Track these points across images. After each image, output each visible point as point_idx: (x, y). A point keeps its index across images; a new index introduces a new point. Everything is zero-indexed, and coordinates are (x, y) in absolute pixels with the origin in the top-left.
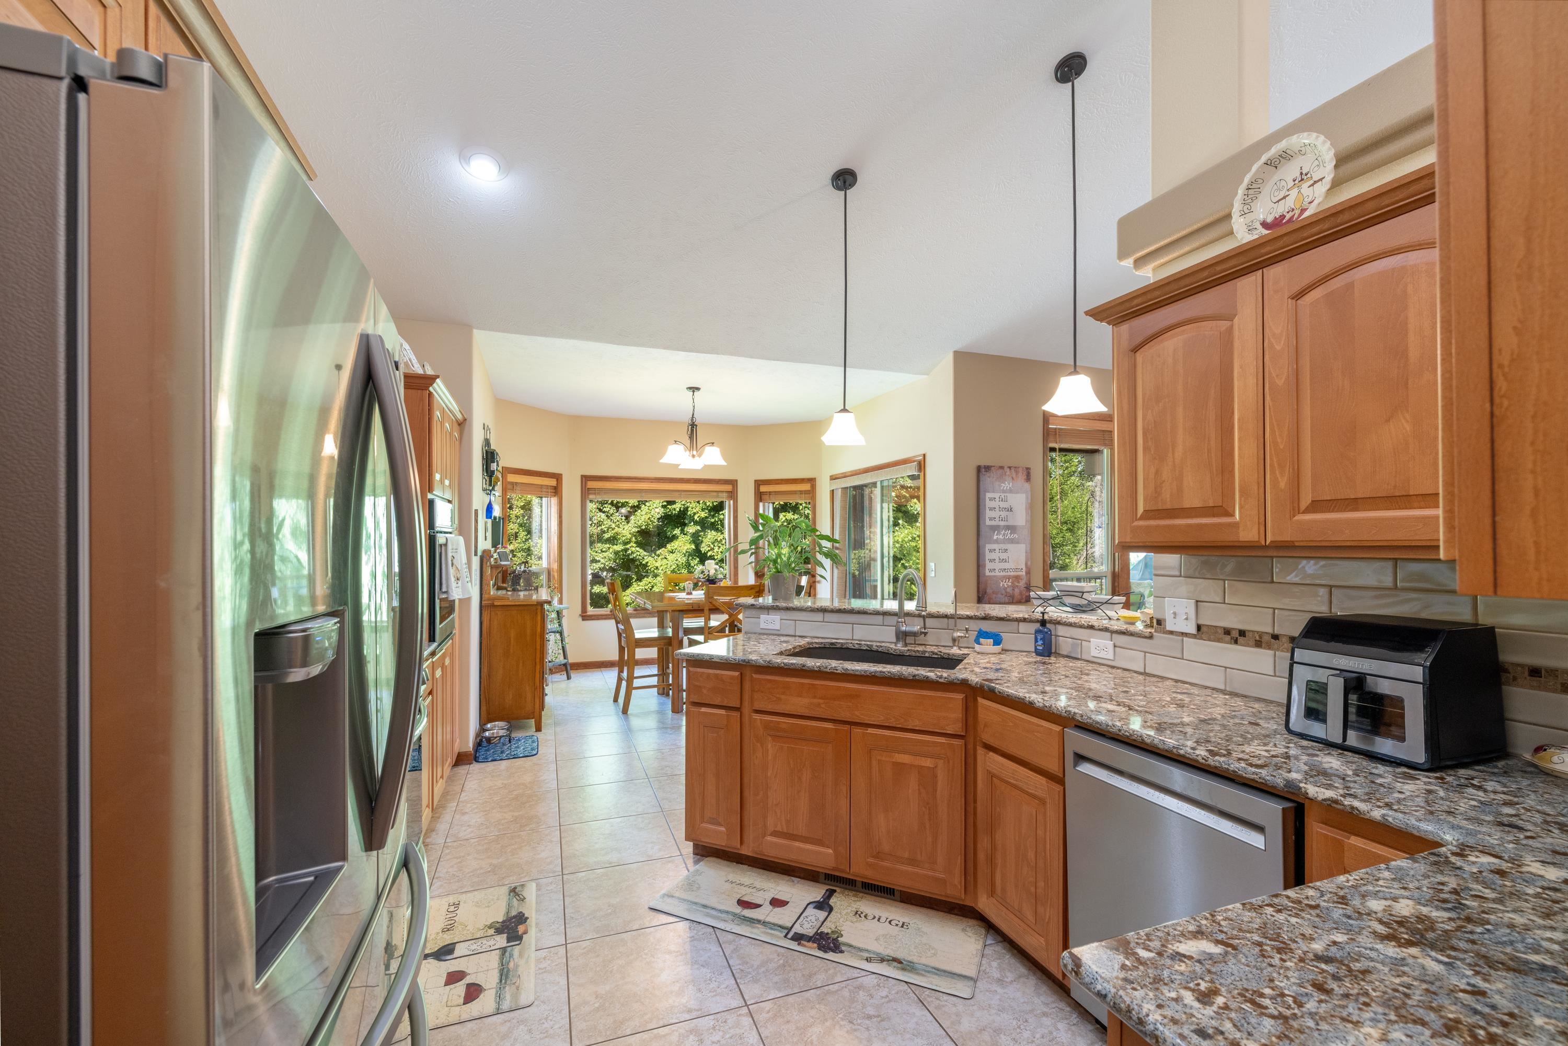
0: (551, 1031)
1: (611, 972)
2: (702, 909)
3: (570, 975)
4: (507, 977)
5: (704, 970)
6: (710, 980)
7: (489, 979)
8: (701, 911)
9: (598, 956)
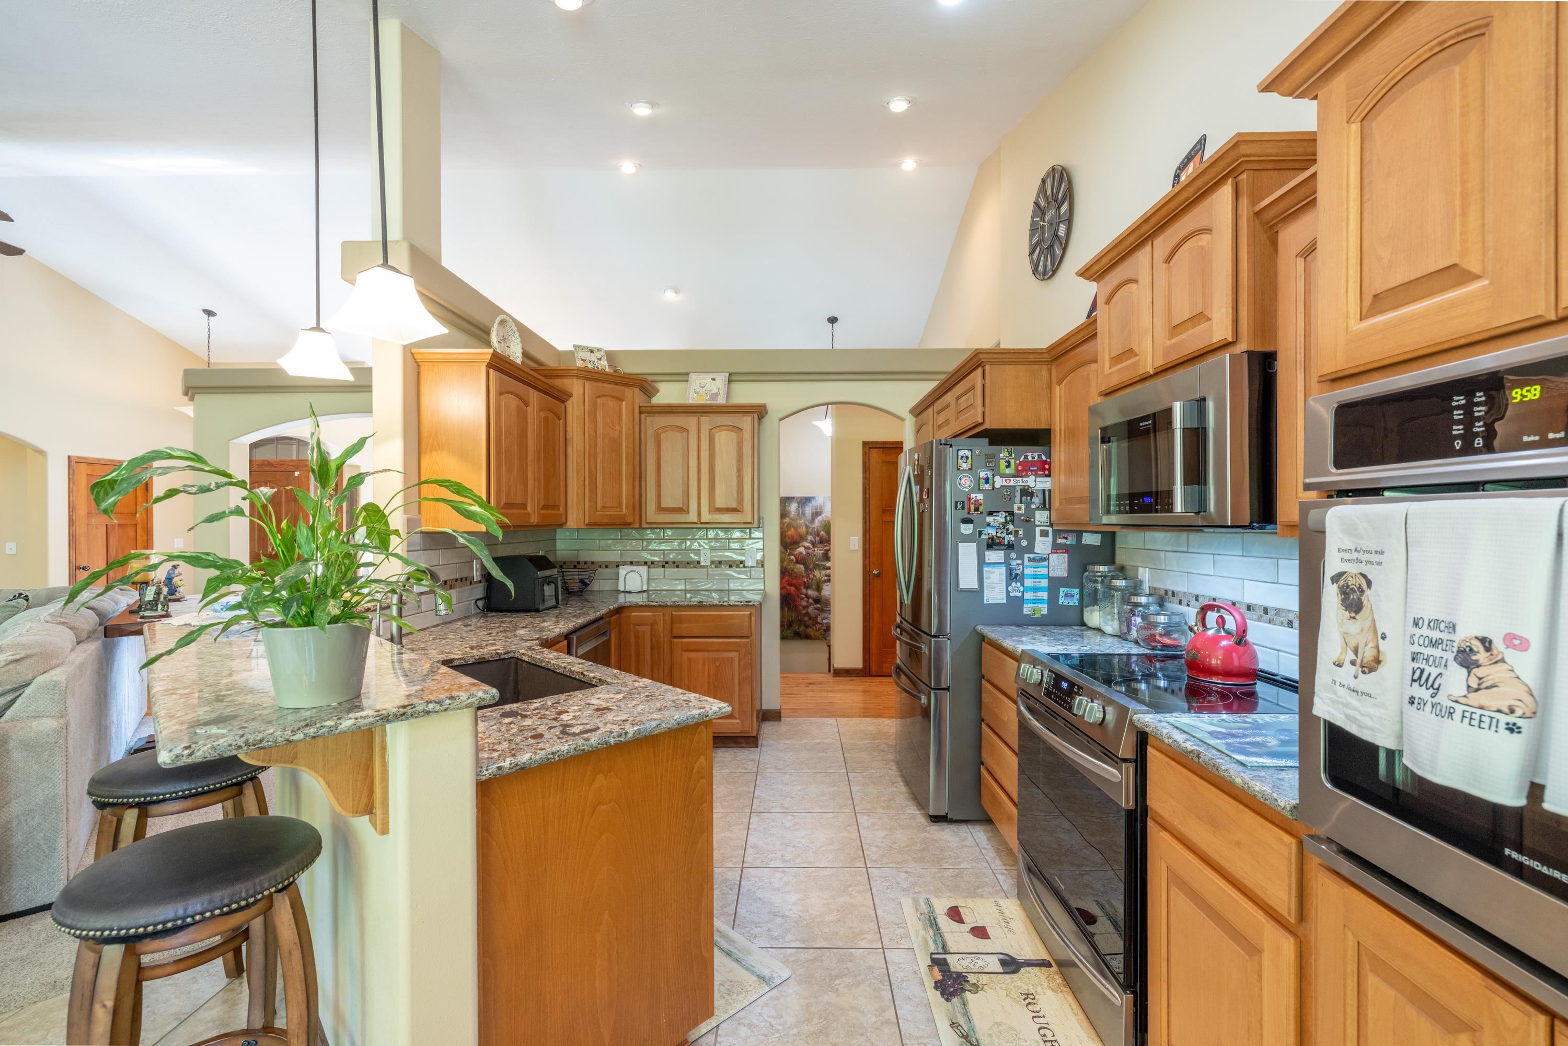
0: (883, 880)
1: (838, 911)
2: (734, 951)
3: (874, 915)
4: (930, 920)
5: (760, 896)
6: (759, 888)
7: (945, 923)
8: (736, 948)
9: (850, 928)
